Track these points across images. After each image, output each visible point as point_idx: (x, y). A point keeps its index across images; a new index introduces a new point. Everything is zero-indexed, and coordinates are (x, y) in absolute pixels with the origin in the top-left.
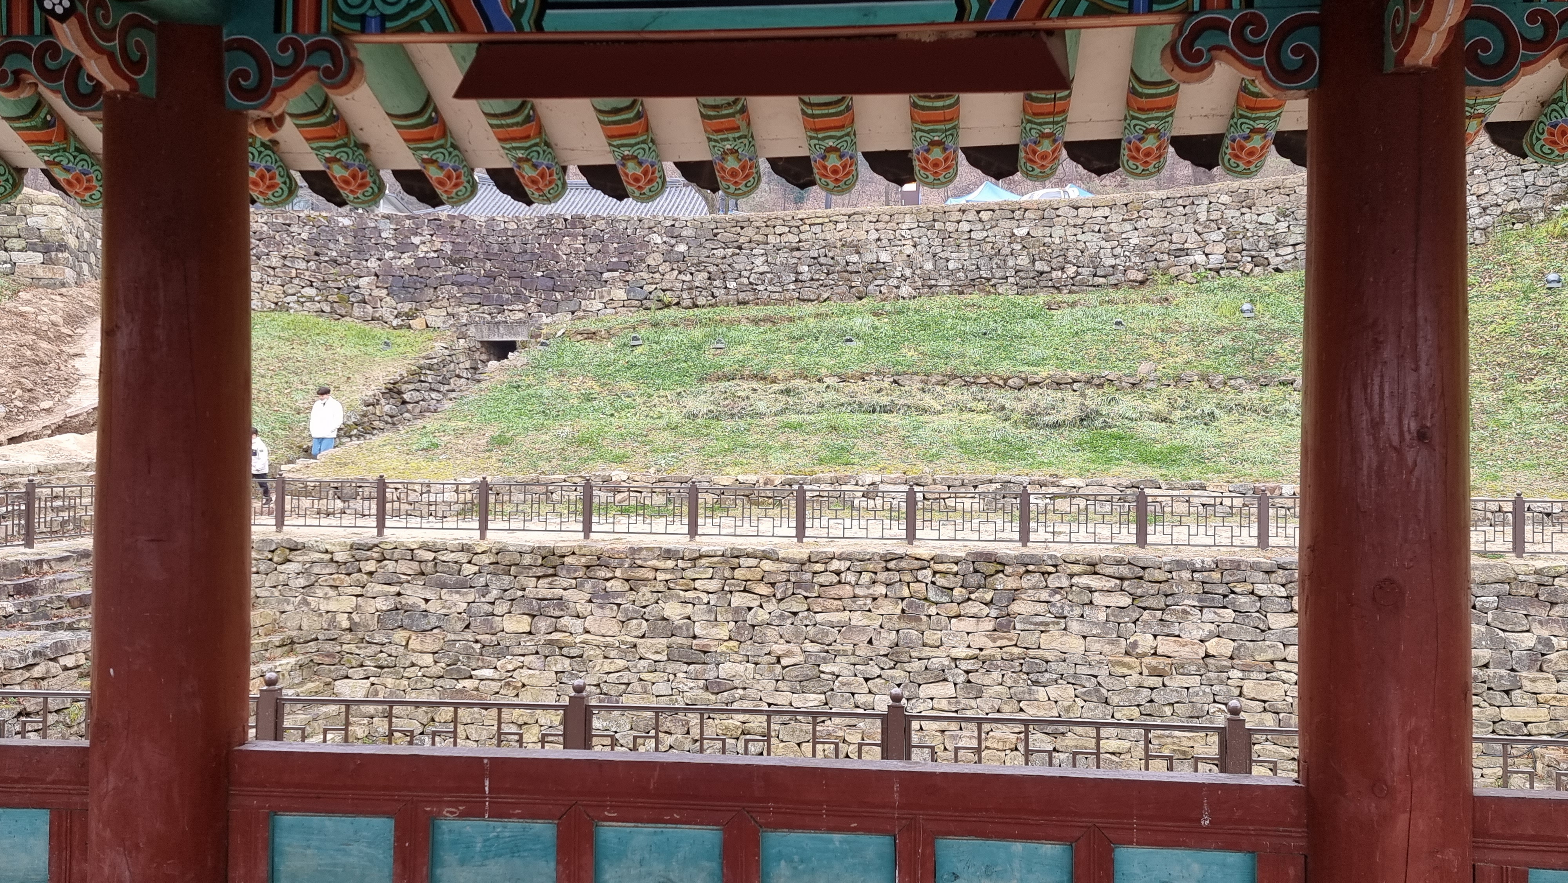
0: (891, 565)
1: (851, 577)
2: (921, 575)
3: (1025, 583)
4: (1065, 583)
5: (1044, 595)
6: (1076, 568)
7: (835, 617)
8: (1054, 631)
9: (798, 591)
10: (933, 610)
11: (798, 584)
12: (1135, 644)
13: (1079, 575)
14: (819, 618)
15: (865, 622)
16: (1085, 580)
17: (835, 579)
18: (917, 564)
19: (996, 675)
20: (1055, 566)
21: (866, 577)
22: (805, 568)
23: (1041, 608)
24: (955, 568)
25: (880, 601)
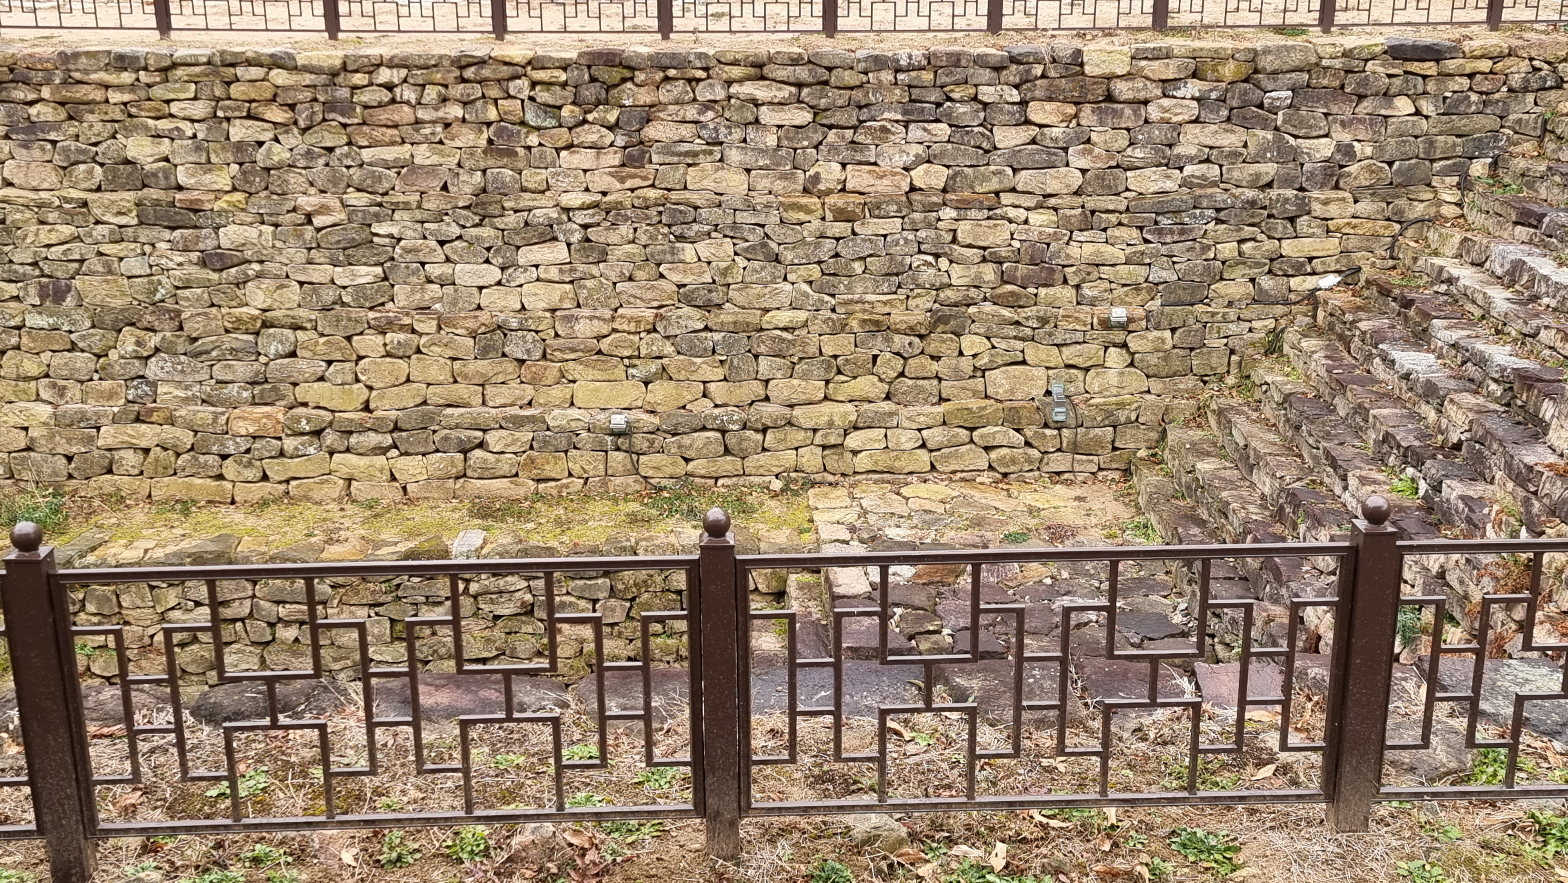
0: (469, 73)
1: (409, 94)
2: (513, 87)
3: (664, 95)
4: (720, 93)
5: (691, 113)
6: (736, 72)
7: (390, 154)
8: (706, 164)
9: (331, 116)
10: (533, 139)
11: (330, 106)
12: (816, 178)
13: (741, 81)
14: (367, 155)
15: (435, 159)
16: (748, 89)
17: (386, 96)
18: (506, 71)
19: (625, 230)
20: (706, 69)
21: (431, 93)
22: (340, 80)
23: (686, 131)
24: (563, 77)
25: (455, 128)
